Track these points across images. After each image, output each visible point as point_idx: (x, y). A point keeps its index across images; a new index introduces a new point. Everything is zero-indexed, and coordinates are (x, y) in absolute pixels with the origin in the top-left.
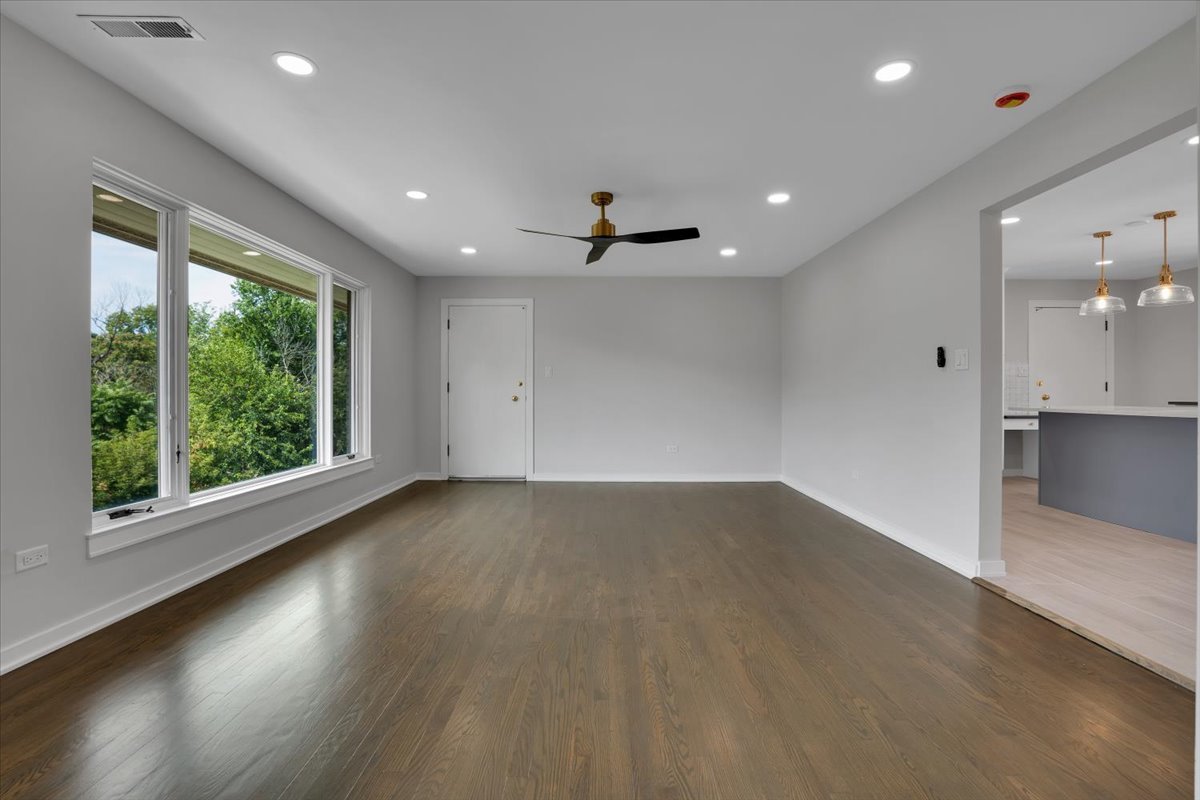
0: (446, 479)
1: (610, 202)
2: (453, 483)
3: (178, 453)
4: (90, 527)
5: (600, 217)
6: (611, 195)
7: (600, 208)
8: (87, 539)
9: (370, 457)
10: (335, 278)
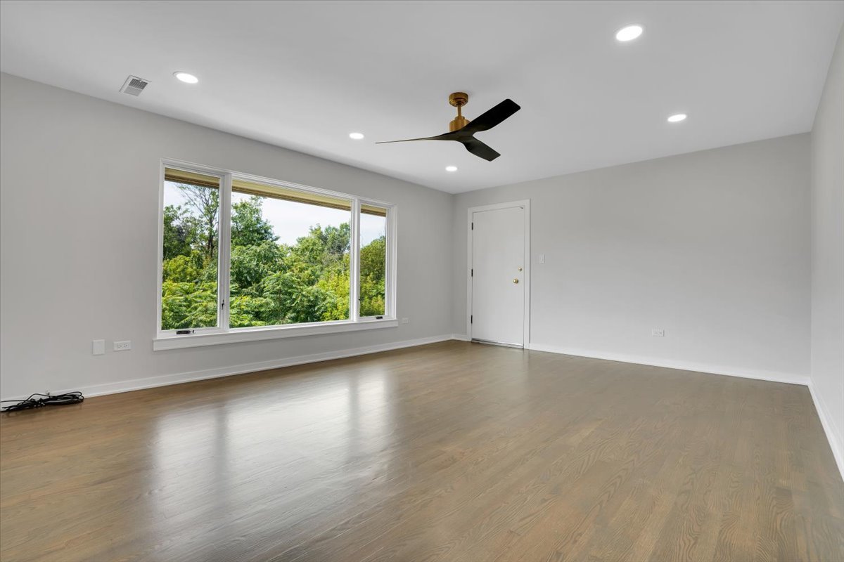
0: (470, 340)
1: (466, 101)
2: (476, 343)
3: (223, 304)
4: (155, 336)
5: (457, 115)
6: (467, 96)
7: (457, 108)
8: (153, 341)
9: (395, 319)
10: (361, 201)
